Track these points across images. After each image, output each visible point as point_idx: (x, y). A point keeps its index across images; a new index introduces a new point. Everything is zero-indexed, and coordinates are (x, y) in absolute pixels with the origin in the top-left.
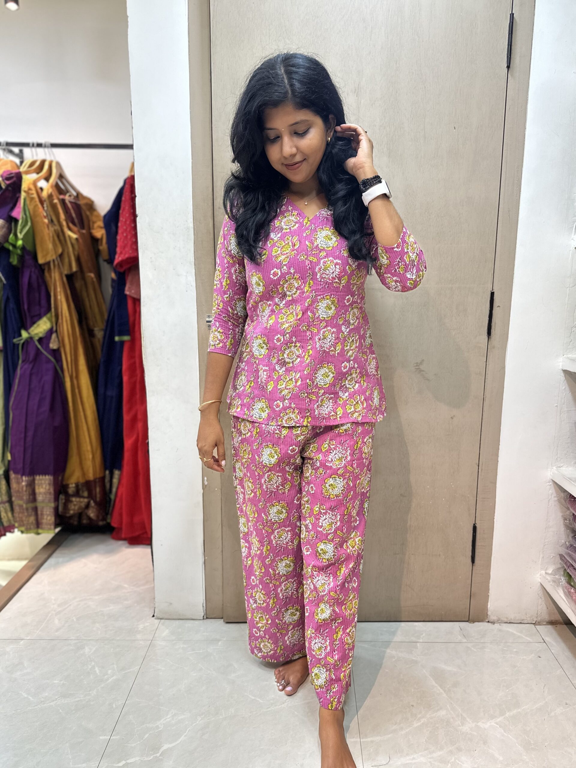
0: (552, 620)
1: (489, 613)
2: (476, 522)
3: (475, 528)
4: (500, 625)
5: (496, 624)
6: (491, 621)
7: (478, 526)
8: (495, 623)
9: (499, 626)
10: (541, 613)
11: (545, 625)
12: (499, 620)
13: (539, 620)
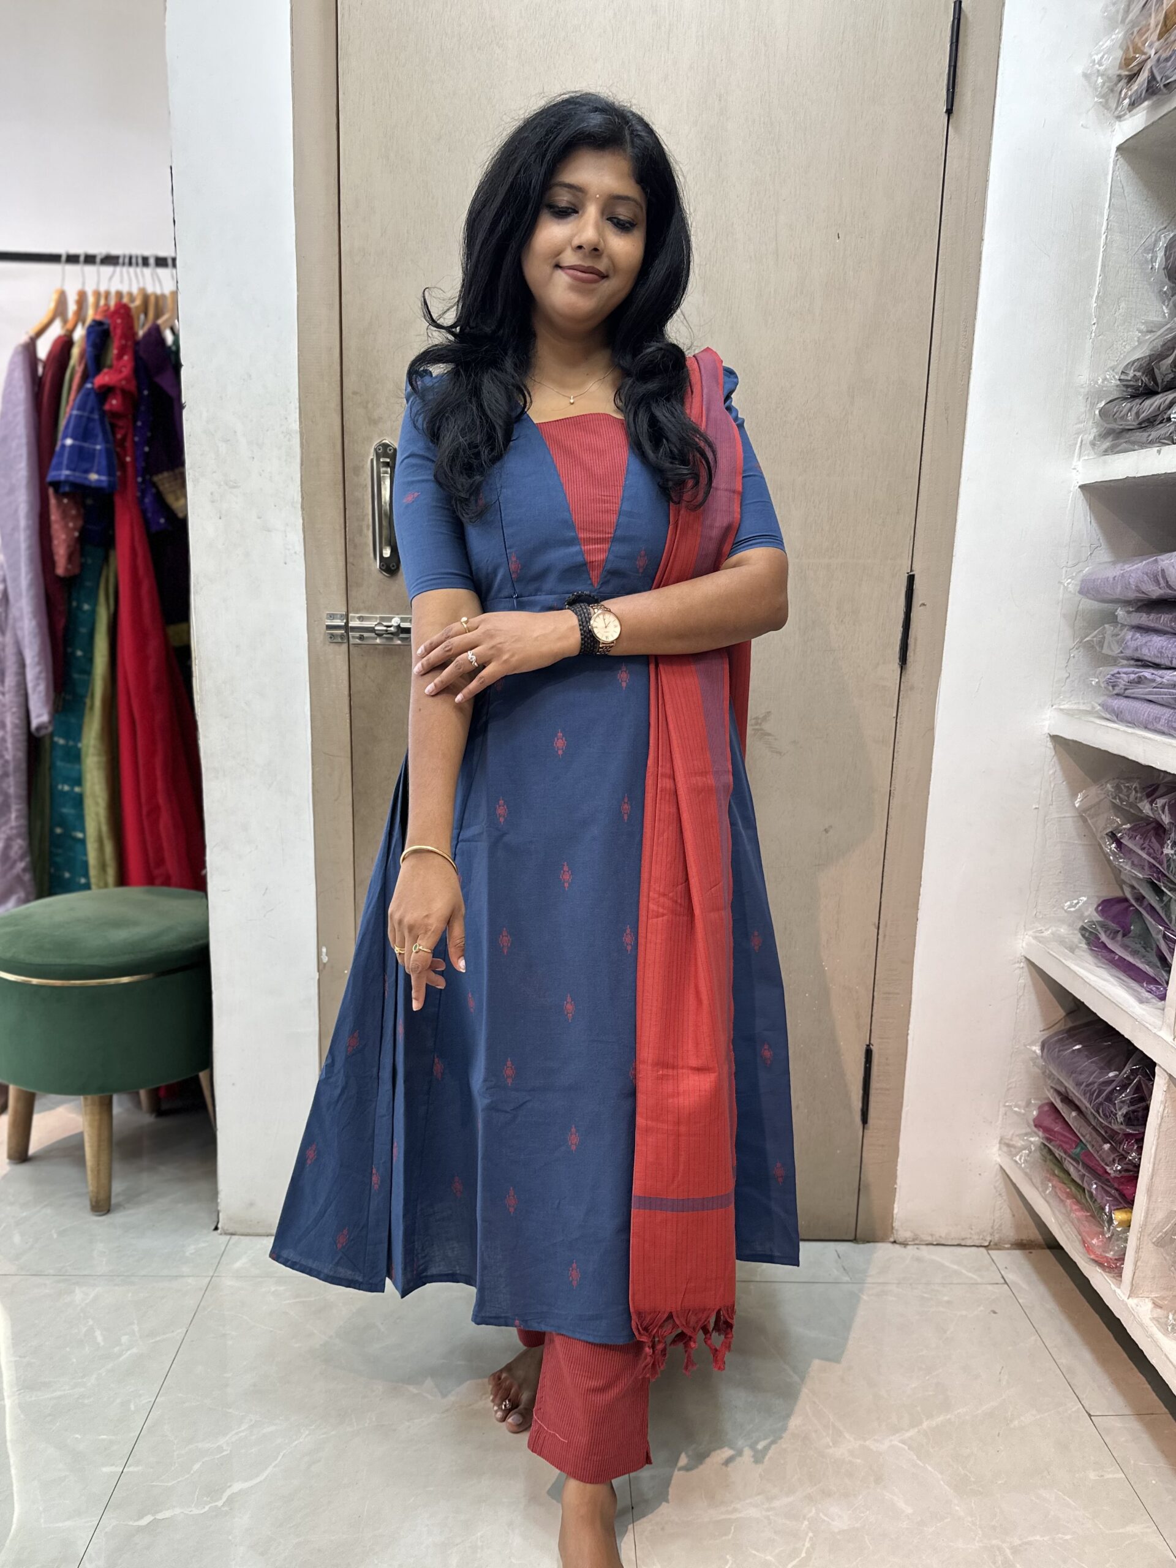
0: (1022, 1240)
1: (896, 1224)
2: (872, 1042)
3: (869, 1053)
4: (918, 1249)
5: (909, 1247)
6: (900, 1239)
7: (874, 1048)
8: (907, 1244)
9: (917, 1251)
10: (1000, 1226)
11: (1008, 1249)
12: (916, 1239)
13: (996, 1239)
